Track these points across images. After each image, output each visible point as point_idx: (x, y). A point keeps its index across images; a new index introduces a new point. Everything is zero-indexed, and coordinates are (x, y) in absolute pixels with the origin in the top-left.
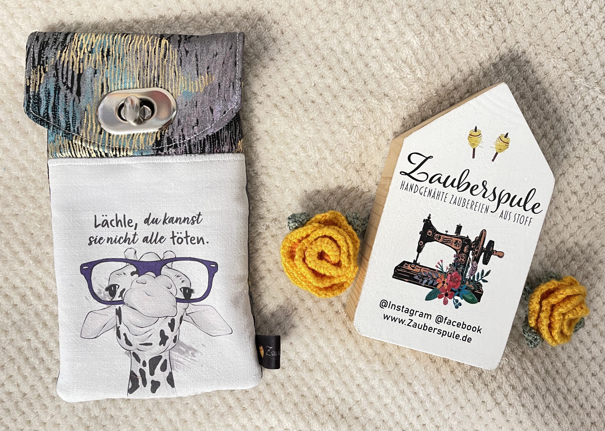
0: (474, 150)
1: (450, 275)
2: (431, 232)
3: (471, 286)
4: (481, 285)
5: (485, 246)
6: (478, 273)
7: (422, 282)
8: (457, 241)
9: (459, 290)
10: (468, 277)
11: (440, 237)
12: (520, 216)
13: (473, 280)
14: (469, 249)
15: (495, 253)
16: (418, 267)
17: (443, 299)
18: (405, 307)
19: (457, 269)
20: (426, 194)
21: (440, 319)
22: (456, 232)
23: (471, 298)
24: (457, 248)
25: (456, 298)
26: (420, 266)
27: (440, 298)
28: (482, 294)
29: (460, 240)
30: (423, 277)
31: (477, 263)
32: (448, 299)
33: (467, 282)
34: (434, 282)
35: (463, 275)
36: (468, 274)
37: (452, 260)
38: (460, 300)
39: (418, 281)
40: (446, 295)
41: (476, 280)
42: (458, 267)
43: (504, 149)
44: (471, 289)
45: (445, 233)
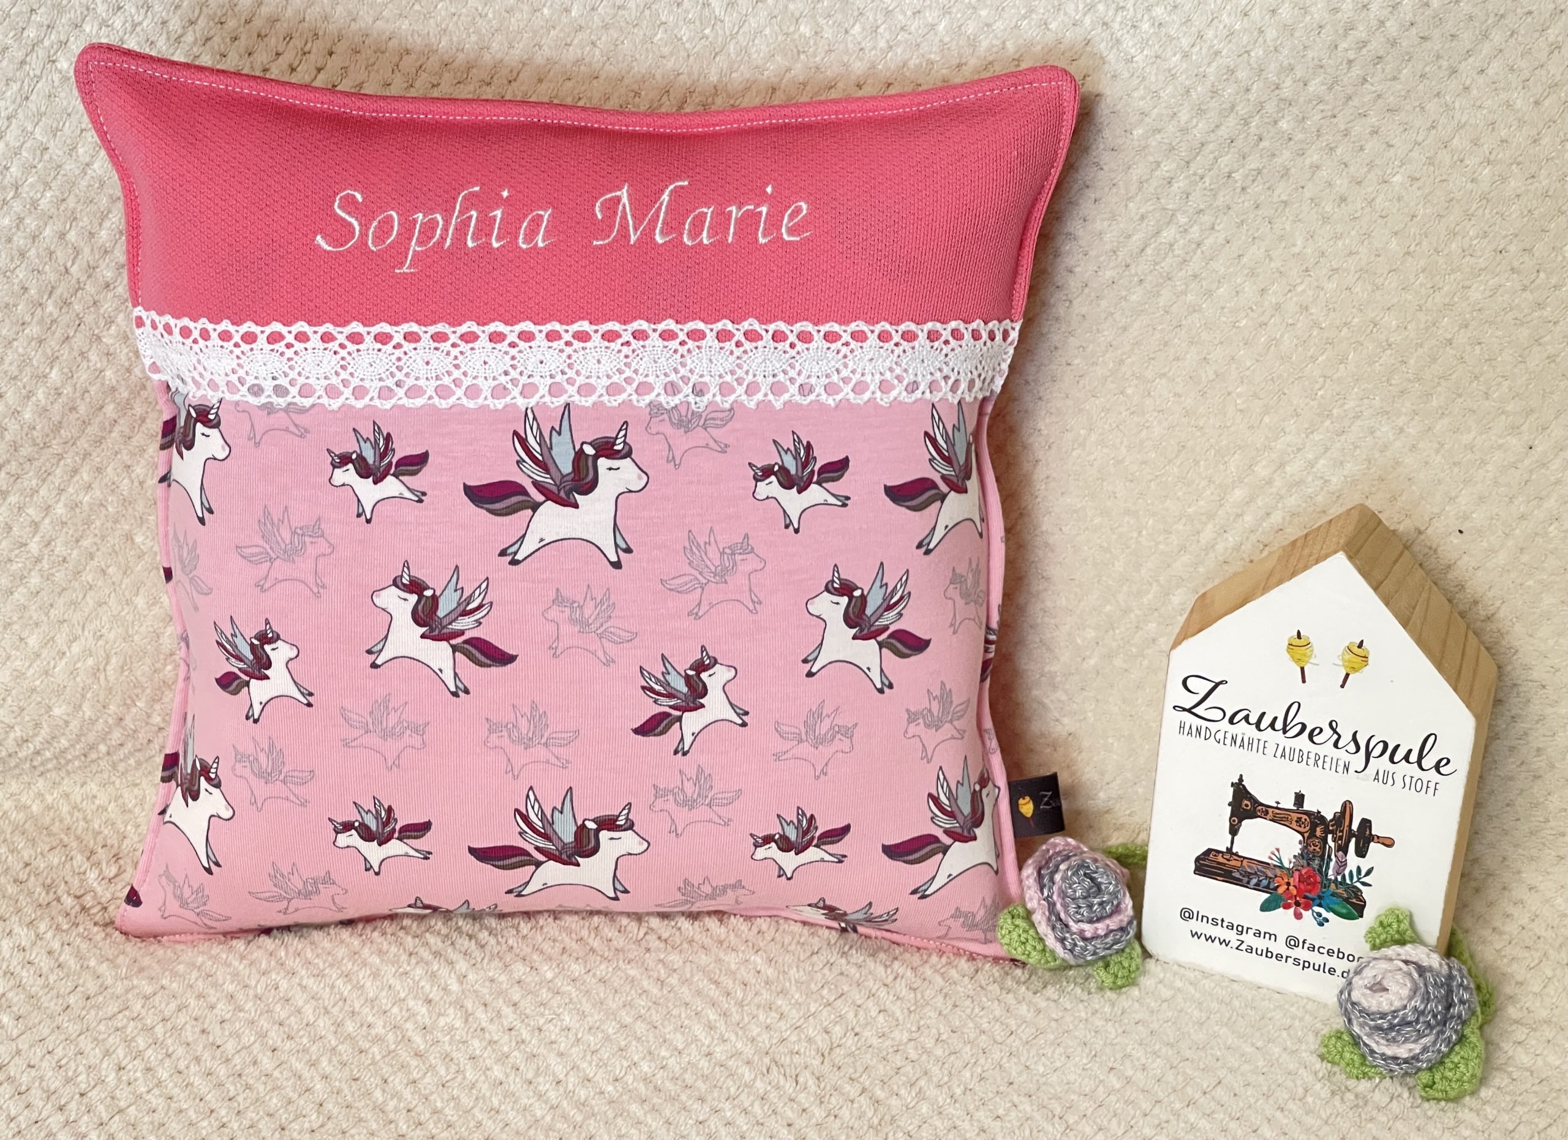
0: (1302, 669)
3: (1340, 891)
12: (1414, 780)
13: (1343, 883)
14: (1326, 831)
20: (1228, 741)
21: (1292, 942)
29: (1305, 817)
33: (1333, 886)
37: (1297, 849)
41: (1348, 881)
42: (1310, 860)
43: (1360, 668)
44: (1342, 897)
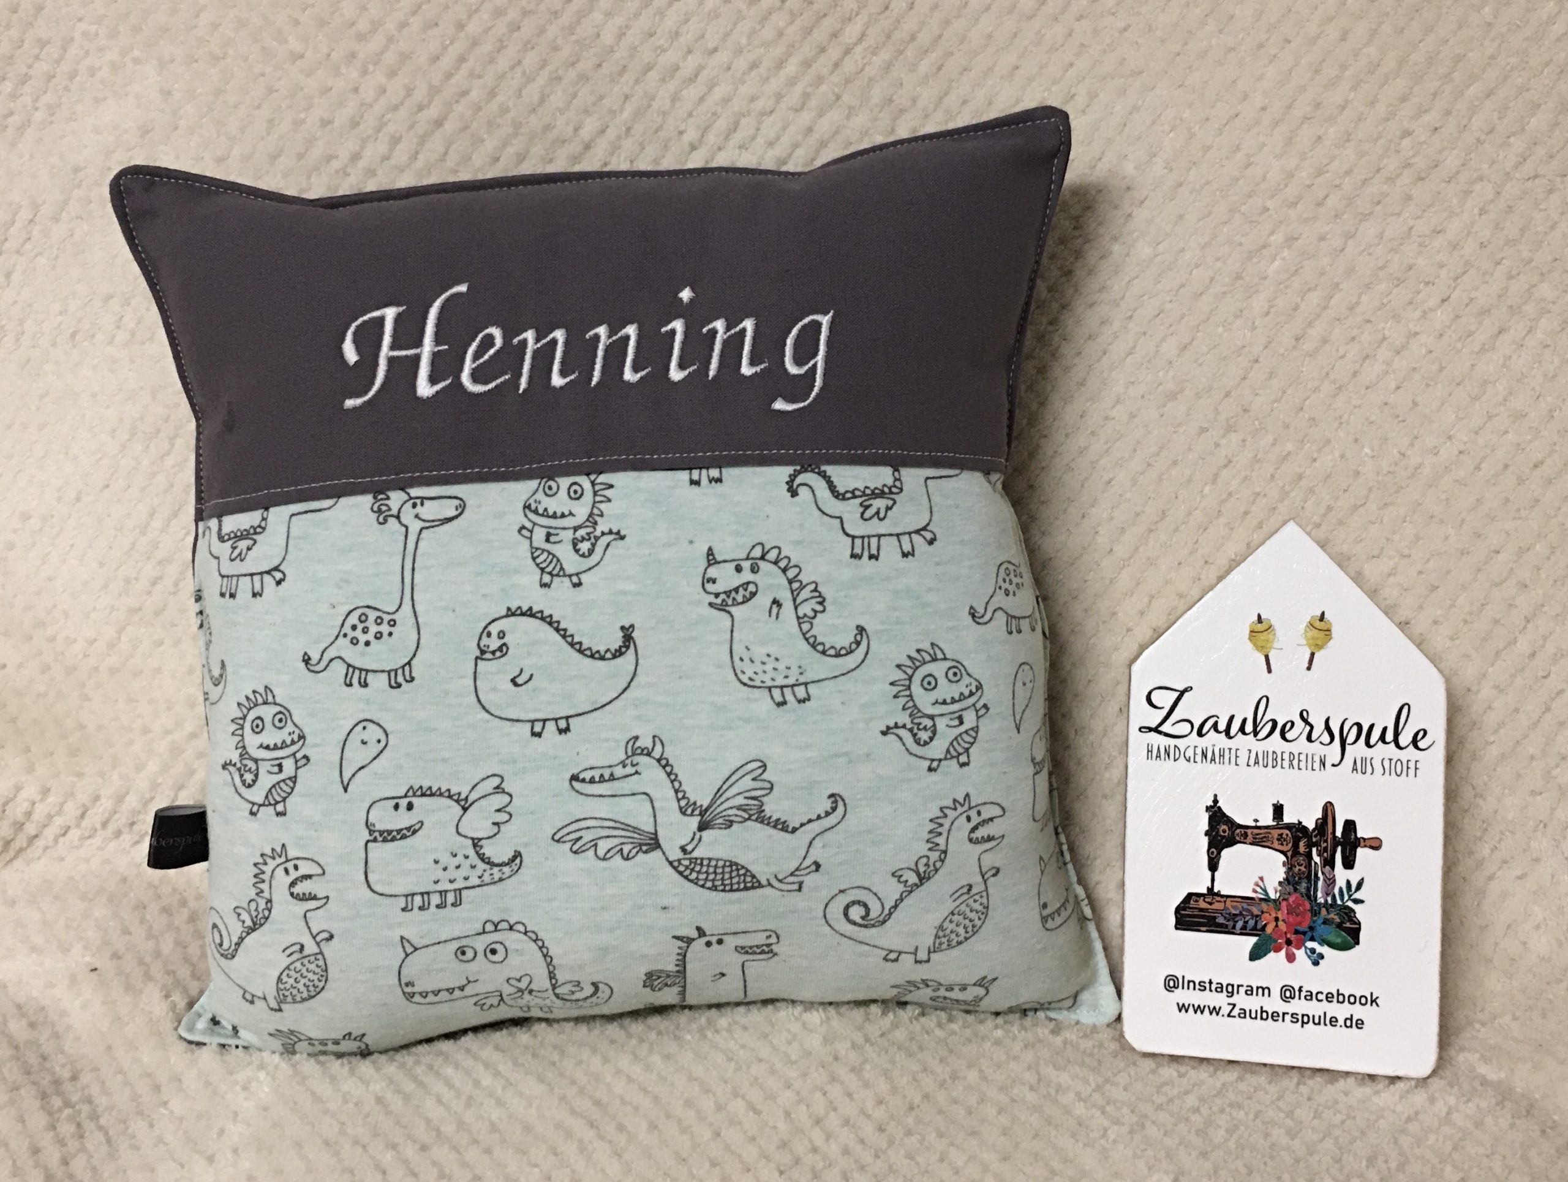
1: (1284, 905)
2: (1225, 827)
4: (1353, 911)
5: (1339, 833)
6: (1341, 889)
7: (1234, 927)
8: (1281, 835)
9: (1311, 928)
10: (1322, 901)
11: (1246, 835)
15: (1362, 844)
16: (1219, 899)
17: (1283, 952)
18: (1214, 981)
19: (1296, 890)
22: (1274, 819)
23: (1339, 940)
24: (1285, 848)
25: (1310, 944)
26: (1222, 896)
27: (1277, 950)
28: (1359, 929)
30: (1234, 917)
31: (1333, 867)
32: (1295, 951)
34: (1256, 922)
35: (1311, 897)
36: (1319, 894)
38: (1320, 949)
39: (1227, 926)
40: (1289, 943)
45: (1253, 824)
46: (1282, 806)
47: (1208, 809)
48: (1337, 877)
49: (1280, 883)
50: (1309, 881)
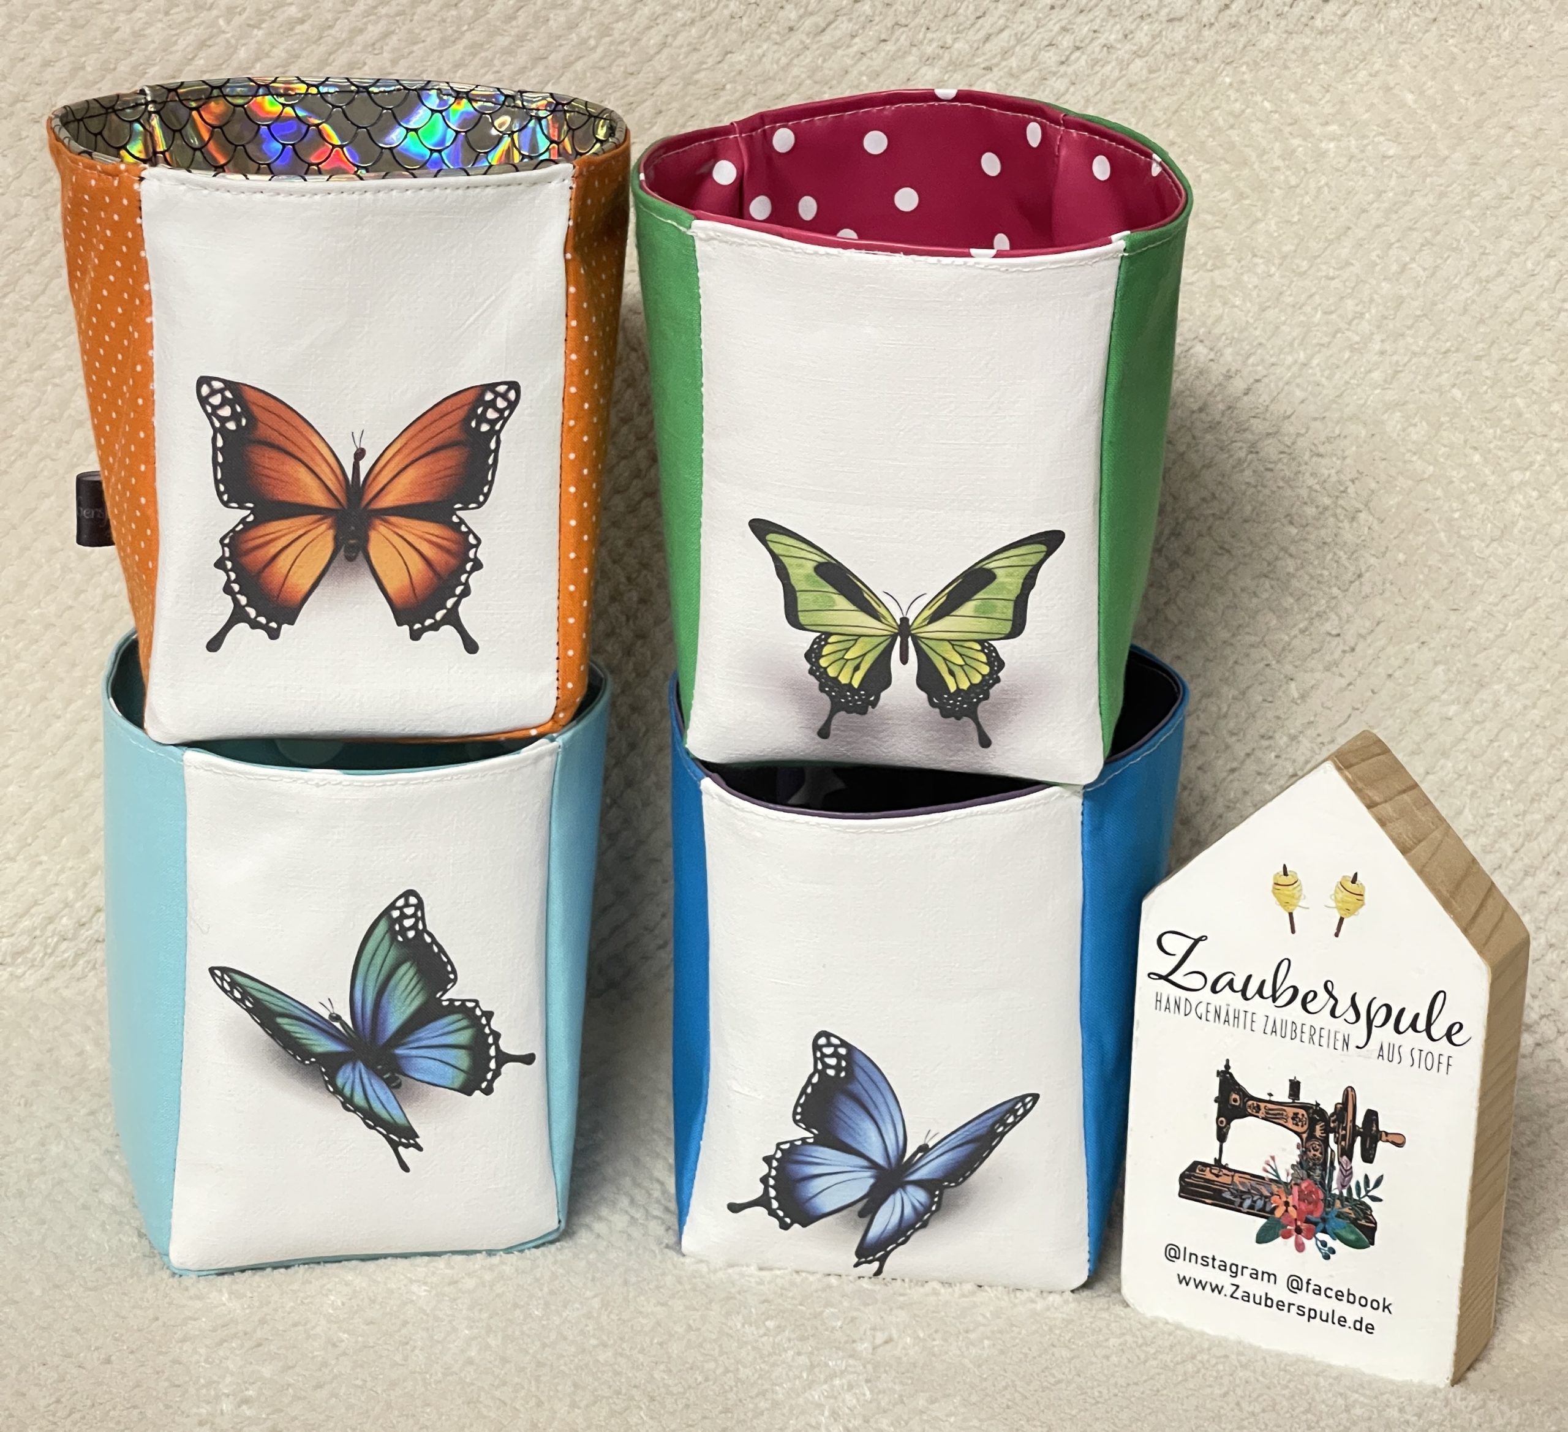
0: (1291, 915)
1: (1295, 1189)
2: (1237, 1097)
3: (1346, 1210)
4: (1369, 1208)
5: (1359, 1122)
6: (1358, 1184)
8: (1296, 1114)
9: (1324, 1220)
10: (1337, 1192)
11: (1258, 1108)
13: (1349, 1198)
14: (1327, 1130)
15: (1384, 1137)
16: (1226, 1171)
17: (1292, 1240)
18: (1218, 1258)
19: (1309, 1176)
21: (1295, 1284)
22: (1290, 1096)
24: (1299, 1129)
25: (1321, 1236)
26: (1230, 1170)
28: (1375, 1229)
29: (1302, 1111)
30: (1241, 1195)
31: (1350, 1158)
32: (1305, 1241)
33: (1338, 1204)
34: (1265, 1203)
35: (1325, 1185)
36: (1334, 1185)
37: (1294, 1157)
38: (1331, 1242)
39: (1232, 1202)
40: (1298, 1231)
41: (1355, 1196)
42: (1310, 1169)
43: (1356, 909)
44: (1349, 1218)
45: (1267, 1098)
46: (1299, 1083)
47: (1219, 1073)
48: (1354, 1170)
49: (1293, 1166)
50: (1324, 1169)
